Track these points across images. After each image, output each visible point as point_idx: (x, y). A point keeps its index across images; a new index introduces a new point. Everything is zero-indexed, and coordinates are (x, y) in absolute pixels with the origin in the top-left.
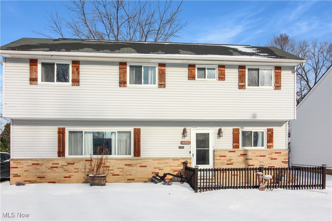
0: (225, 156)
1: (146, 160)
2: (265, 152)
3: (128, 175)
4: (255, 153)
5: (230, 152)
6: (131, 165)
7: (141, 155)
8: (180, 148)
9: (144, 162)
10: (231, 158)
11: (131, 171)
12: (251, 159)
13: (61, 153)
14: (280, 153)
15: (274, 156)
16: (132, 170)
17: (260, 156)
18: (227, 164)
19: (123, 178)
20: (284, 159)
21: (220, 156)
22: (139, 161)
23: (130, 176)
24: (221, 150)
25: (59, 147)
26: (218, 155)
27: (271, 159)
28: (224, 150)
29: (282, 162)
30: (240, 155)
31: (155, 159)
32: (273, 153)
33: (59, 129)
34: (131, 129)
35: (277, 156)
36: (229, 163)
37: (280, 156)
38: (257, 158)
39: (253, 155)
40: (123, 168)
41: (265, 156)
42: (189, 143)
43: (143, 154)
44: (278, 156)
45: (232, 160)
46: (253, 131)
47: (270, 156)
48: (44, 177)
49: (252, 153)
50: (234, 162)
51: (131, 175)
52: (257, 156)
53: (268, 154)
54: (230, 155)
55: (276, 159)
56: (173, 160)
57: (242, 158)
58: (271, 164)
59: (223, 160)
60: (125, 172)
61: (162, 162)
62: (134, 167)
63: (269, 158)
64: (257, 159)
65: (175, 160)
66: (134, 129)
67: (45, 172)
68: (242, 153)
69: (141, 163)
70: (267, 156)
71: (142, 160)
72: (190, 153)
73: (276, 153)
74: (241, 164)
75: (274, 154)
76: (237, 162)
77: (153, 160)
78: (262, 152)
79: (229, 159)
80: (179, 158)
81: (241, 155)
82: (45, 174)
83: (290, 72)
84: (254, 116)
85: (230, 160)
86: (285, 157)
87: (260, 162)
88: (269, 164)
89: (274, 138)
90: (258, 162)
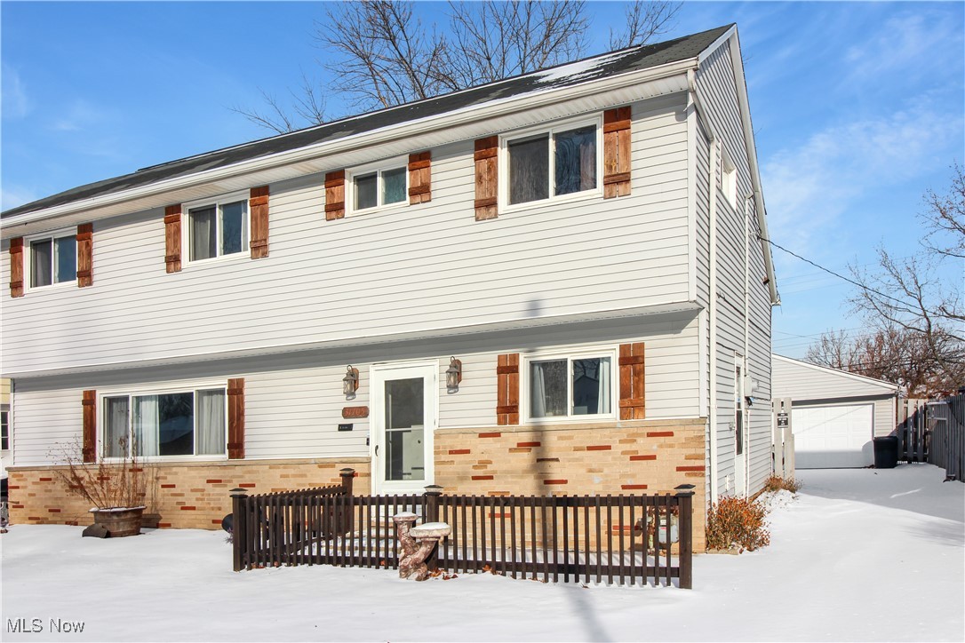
0: (468, 452)
1: (254, 468)
2: (607, 432)
3: (213, 509)
4: (570, 438)
5: (482, 435)
6: (220, 481)
7: (247, 452)
8: (343, 428)
9: (249, 472)
10: (485, 457)
11: (219, 499)
12: (557, 460)
13: (89, 453)
14: (671, 434)
15: (644, 445)
16: (222, 495)
17: (590, 448)
18: (475, 478)
19: (203, 517)
20: (688, 458)
21: (451, 452)
22: (238, 471)
23: (219, 512)
24: (453, 431)
25: (86, 437)
26: (445, 447)
27: (632, 458)
28: (465, 432)
29: (679, 469)
30: (515, 446)
31: (274, 465)
32: (641, 435)
33: (85, 393)
34: (221, 382)
35: (655, 447)
36: (480, 472)
37: (671, 446)
38: (579, 454)
39: (564, 444)
40: (203, 490)
41: (609, 448)
42: (363, 412)
43: (251, 451)
44: (661, 446)
45: (490, 462)
46: (571, 357)
47: (627, 447)
48: (59, 511)
49: (561, 438)
50: (495, 472)
51: (220, 509)
52: (577, 449)
53: (621, 442)
54: (481, 448)
55: (653, 457)
56: (320, 467)
57: (526, 458)
58: (633, 476)
59: (460, 463)
60: (208, 500)
61: (291, 471)
62: (226, 486)
63: (624, 453)
64: (577, 460)
65: (325, 467)
66: (229, 380)
67: (61, 498)
68: (526, 438)
69: (241, 477)
70: (618, 448)
71: (245, 469)
72: (368, 444)
73: (651, 435)
74: (522, 477)
75: (642, 440)
76: (507, 472)
77: (270, 468)
78: (597, 434)
79: (480, 462)
80: (337, 460)
81: (519, 445)
82: (60, 503)
83: (670, 118)
84: (534, 307)
85: (483, 464)
86: (692, 451)
87: (591, 471)
88: (623, 476)
89: (647, 379)
90: (583, 471)
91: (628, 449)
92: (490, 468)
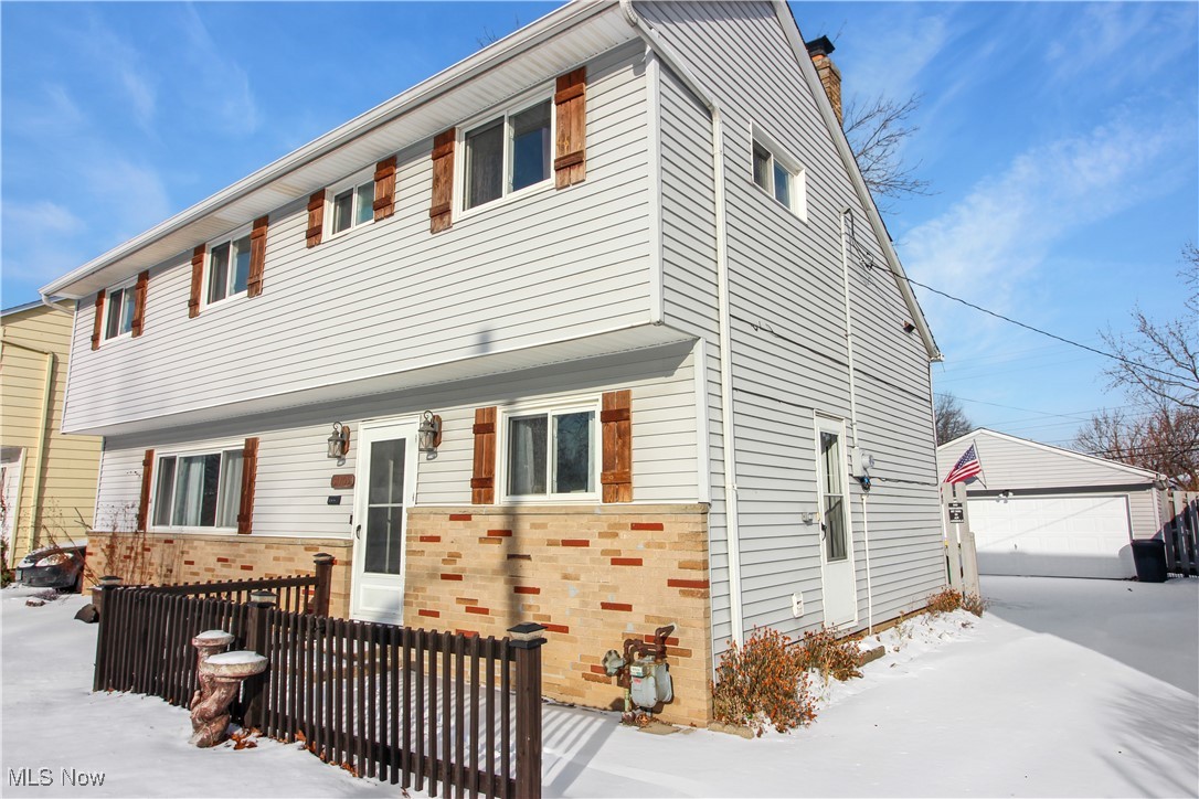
0: (438, 539)
2: (584, 520)
4: (543, 526)
5: (454, 518)
6: (228, 561)
7: (253, 527)
9: (249, 551)
10: (454, 549)
12: (528, 557)
13: (142, 519)
14: (659, 527)
15: (630, 543)
17: (566, 543)
18: (445, 577)
20: (682, 566)
21: (423, 539)
22: (242, 549)
24: (425, 510)
26: (416, 532)
27: (615, 562)
28: (435, 512)
29: (672, 583)
30: (485, 535)
31: (270, 544)
32: (622, 526)
33: (146, 453)
34: (240, 442)
35: (641, 547)
36: (449, 569)
37: (661, 546)
38: (554, 550)
39: (538, 534)
40: (213, 570)
41: (585, 543)
42: (350, 482)
43: (259, 526)
44: (648, 545)
45: (459, 556)
47: (608, 544)
49: (534, 526)
50: (464, 570)
52: (551, 543)
53: (601, 535)
54: (451, 534)
55: (638, 562)
56: (305, 549)
57: (496, 551)
58: (615, 589)
59: (430, 554)
61: (282, 553)
62: (232, 567)
63: (604, 552)
64: (550, 559)
65: (310, 549)
66: (247, 440)
68: (498, 523)
69: (244, 557)
70: (598, 545)
71: (247, 547)
72: (351, 523)
73: (636, 528)
74: (491, 580)
75: (626, 535)
76: (476, 571)
77: (266, 547)
78: (574, 522)
79: (450, 555)
80: (318, 542)
81: (491, 533)
85: (453, 557)
86: (687, 556)
87: (566, 577)
88: (603, 587)
89: (635, 443)
90: (557, 576)
91: (609, 547)
92: (460, 563)
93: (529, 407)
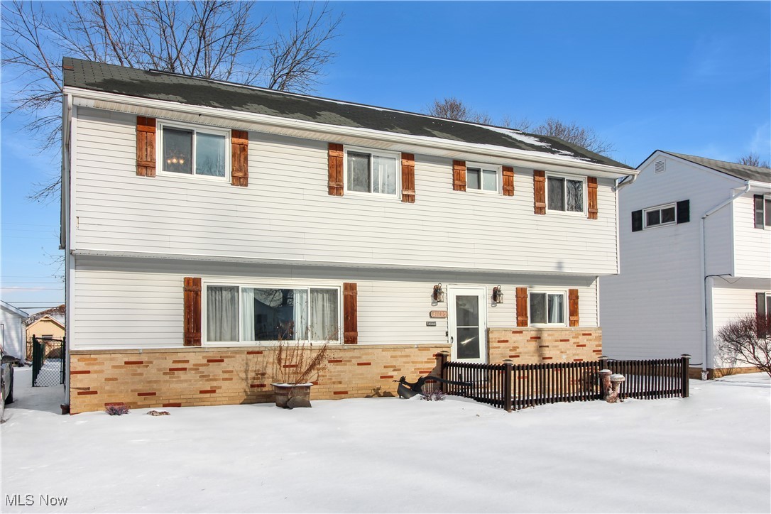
0: (507, 341)
1: (370, 351)
2: (568, 332)
3: (334, 383)
4: (553, 335)
5: (513, 332)
6: (341, 361)
7: (359, 339)
8: (429, 324)
9: (366, 354)
10: (516, 345)
11: (340, 375)
12: (548, 346)
13: (192, 337)
14: (590, 334)
15: (582, 340)
16: (342, 372)
17: (561, 341)
18: (511, 357)
19: (324, 390)
20: (596, 346)
21: (499, 342)
22: (356, 353)
23: (339, 386)
24: (500, 329)
25: (187, 321)
26: (495, 338)
27: (577, 346)
28: (506, 330)
29: (594, 351)
30: (529, 339)
31: (385, 348)
32: (580, 334)
33: (187, 281)
34: (337, 284)
35: (585, 341)
36: (513, 353)
37: (591, 340)
38: (557, 343)
39: (550, 338)
40: (325, 369)
41: (568, 340)
42: (444, 315)
43: (363, 339)
44: (587, 340)
45: (518, 348)
46: (548, 293)
47: (575, 340)
48: (154, 394)
49: (549, 335)
50: (520, 353)
51: (340, 383)
52: (556, 341)
53: (573, 337)
54: (514, 339)
55: (585, 346)
56: (419, 350)
57: (533, 345)
58: (578, 355)
59: (503, 348)
60: (329, 376)
61: (399, 353)
62: (345, 364)
63: (574, 343)
64: (556, 346)
65: (423, 350)
66: (344, 284)
67: (156, 382)
68: (534, 334)
69: (360, 357)
70: (572, 341)
71: (362, 352)
72: (447, 335)
73: (584, 334)
74: (533, 356)
75: (581, 337)
76: (526, 353)
77: (382, 351)
78: (564, 333)
79: (514, 347)
80: (430, 346)
81: (531, 338)
82: (155, 386)
83: (609, 189)
84: (560, 265)
85: (515, 348)
86: (597, 343)
87: (562, 352)
88: (574, 355)
89: (579, 307)
90: (559, 352)
92: (518, 350)
93: (538, 289)
